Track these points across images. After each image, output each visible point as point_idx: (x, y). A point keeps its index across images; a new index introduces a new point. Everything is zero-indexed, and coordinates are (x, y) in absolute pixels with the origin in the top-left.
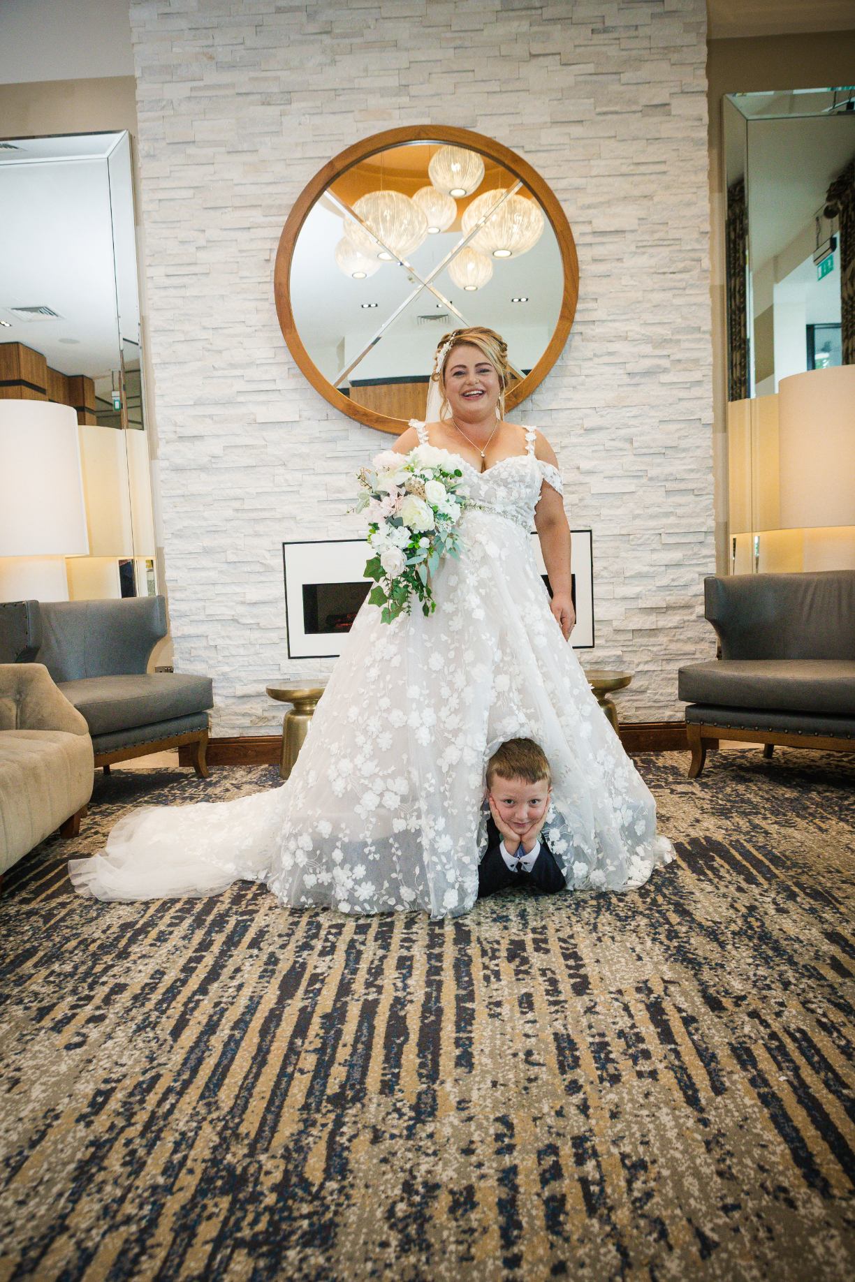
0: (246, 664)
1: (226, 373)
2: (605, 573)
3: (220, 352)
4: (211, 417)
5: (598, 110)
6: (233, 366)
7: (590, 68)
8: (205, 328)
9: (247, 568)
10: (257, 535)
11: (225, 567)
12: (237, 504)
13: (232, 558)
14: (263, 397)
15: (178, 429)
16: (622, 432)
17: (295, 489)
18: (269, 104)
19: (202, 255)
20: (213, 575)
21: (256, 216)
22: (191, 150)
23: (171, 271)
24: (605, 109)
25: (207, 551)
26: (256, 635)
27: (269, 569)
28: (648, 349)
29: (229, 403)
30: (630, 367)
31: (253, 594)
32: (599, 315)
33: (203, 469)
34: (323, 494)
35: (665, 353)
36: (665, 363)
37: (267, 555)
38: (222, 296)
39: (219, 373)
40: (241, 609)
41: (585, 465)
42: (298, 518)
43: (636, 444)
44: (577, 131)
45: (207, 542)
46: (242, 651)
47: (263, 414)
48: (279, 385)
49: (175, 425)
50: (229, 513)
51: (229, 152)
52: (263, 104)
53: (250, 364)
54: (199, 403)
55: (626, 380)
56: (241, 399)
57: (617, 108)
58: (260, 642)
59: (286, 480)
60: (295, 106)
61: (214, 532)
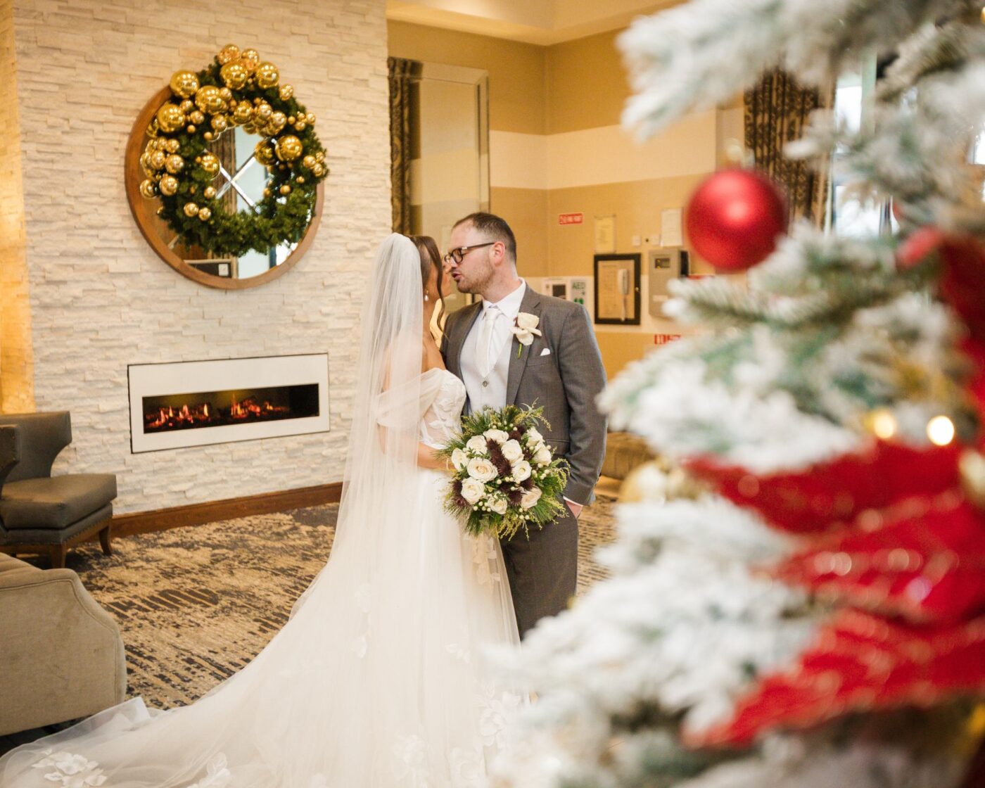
0: (99, 460)
1: (85, 232)
2: (336, 382)
3: (80, 215)
4: (73, 266)
5: (331, 77)
6: (91, 227)
7: (325, 49)
8: (68, 196)
9: (100, 386)
10: (108, 359)
11: (82, 385)
12: (93, 336)
13: (89, 377)
14: (113, 253)
15: (47, 275)
16: (347, 288)
17: (137, 324)
18: (118, 30)
19: (66, 138)
20: (74, 391)
21: (107, 114)
22: (57, 54)
23: (42, 148)
24: (334, 77)
25: (69, 373)
26: (106, 437)
27: (118, 385)
28: (358, 235)
29: (89, 256)
30: (349, 247)
31: (105, 406)
32: (333, 211)
33: (66, 307)
34: (156, 327)
35: (367, 238)
36: (368, 245)
37: (116, 374)
38: (82, 173)
39: (80, 232)
40: (95, 418)
41: (325, 310)
42: (139, 346)
43: (353, 297)
44: (318, 88)
45: (69, 365)
46: (96, 451)
47: (113, 266)
48: (125, 245)
49: (44, 270)
50: (86, 342)
51: (87, 62)
52: (113, 30)
53: (104, 227)
54: (64, 254)
55: (347, 255)
56: (96, 253)
57: (340, 78)
58: (111, 442)
59: (130, 318)
60: (138, 36)
61: (73, 357)
